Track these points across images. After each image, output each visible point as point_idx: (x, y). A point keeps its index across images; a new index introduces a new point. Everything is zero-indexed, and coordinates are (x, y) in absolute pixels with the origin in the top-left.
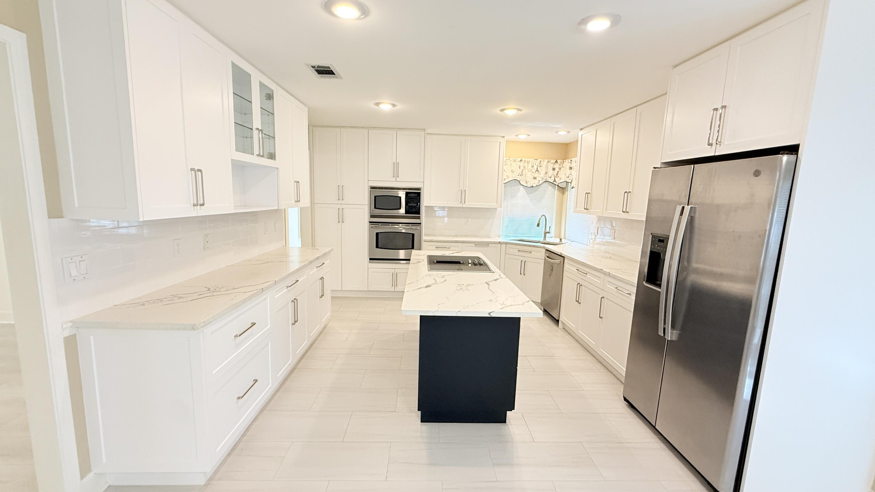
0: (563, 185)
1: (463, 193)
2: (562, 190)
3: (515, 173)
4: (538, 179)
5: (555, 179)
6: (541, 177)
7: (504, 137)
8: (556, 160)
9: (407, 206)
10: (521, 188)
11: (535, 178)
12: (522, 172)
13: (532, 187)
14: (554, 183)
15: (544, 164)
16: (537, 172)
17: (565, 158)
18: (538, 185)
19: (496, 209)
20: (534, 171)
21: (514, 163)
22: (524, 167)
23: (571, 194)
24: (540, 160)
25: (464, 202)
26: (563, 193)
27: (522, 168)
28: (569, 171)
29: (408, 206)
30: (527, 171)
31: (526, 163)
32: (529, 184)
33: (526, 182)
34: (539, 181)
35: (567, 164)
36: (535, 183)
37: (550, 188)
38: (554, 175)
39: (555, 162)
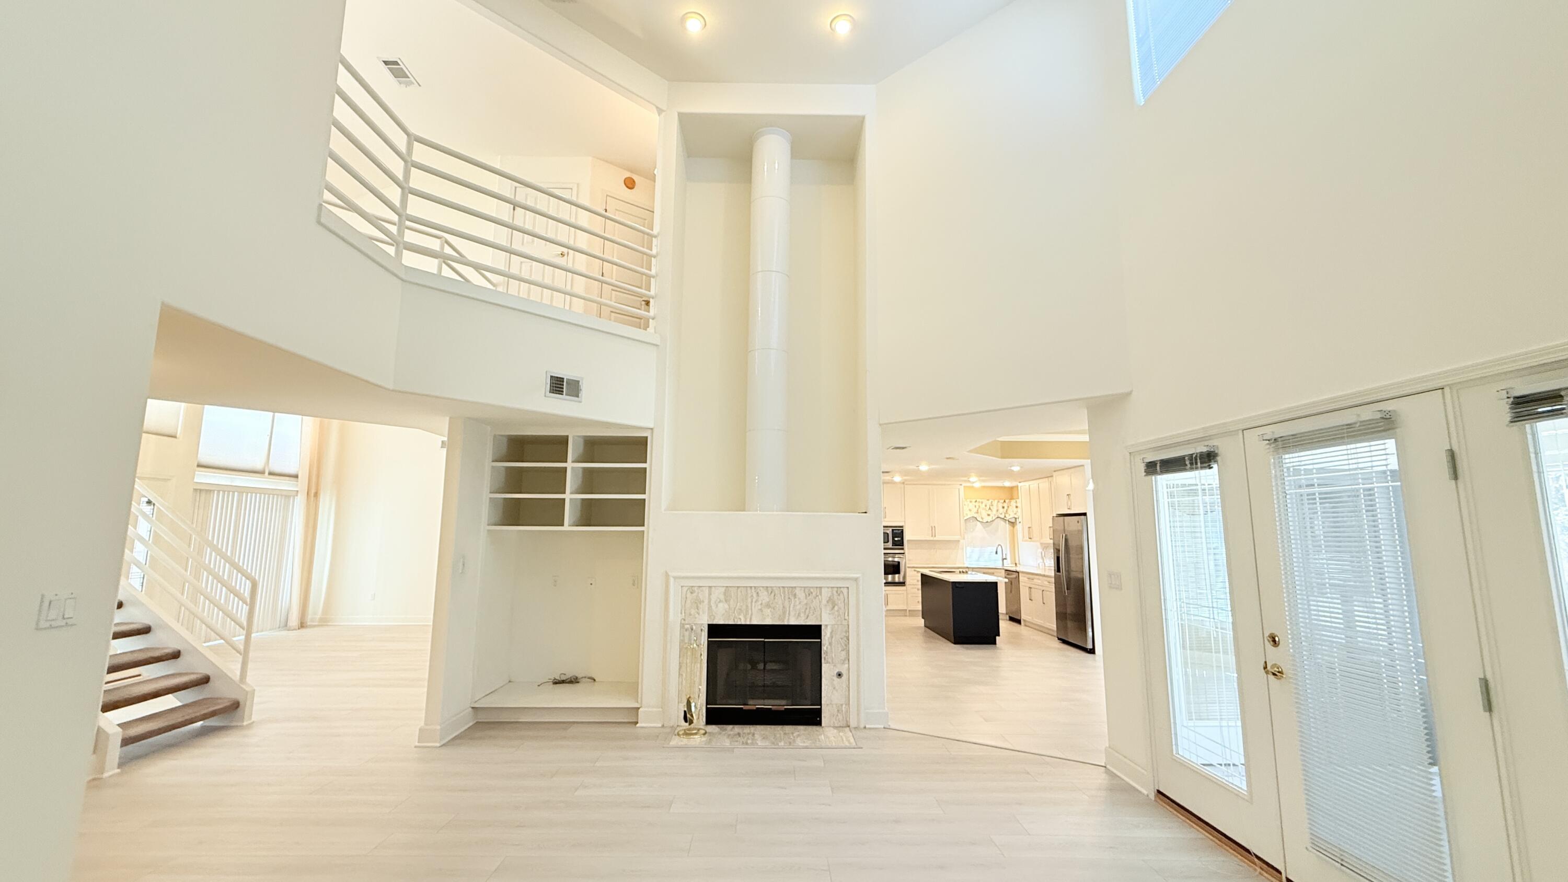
0: (1013, 520)
1: (933, 528)
2: (1013, 524)
3: (972, 512)
4: (991, 515)
5: (1005, 516)
7: (961, 485)
8: (1005, 500)
10: (978, 523)
11: (989, 515)
12: (978, 511)
13: (988, 522)
14: (1005, 519)
15: (995, 503)
16: (990, 510)
17: (1012, 499)
18: (992, 520)
19: (959, 541)
20: (988, 509)
21: (971, 503)
22: (979, 506)
23: (1019, 527)
25: (934, 536)
26: (1014, 527)
27: (977, 507)
28: (1015, 509)
29: (894, 540)
30: (981, 510)
31: (980, 503)
32: (984, 520)
33: (982, 518)
34: (993, 517)
35: (1013, 503)
36: (989, 519)
37: (1002, 522)
38: (1004, 513)
39: (1004, 502)
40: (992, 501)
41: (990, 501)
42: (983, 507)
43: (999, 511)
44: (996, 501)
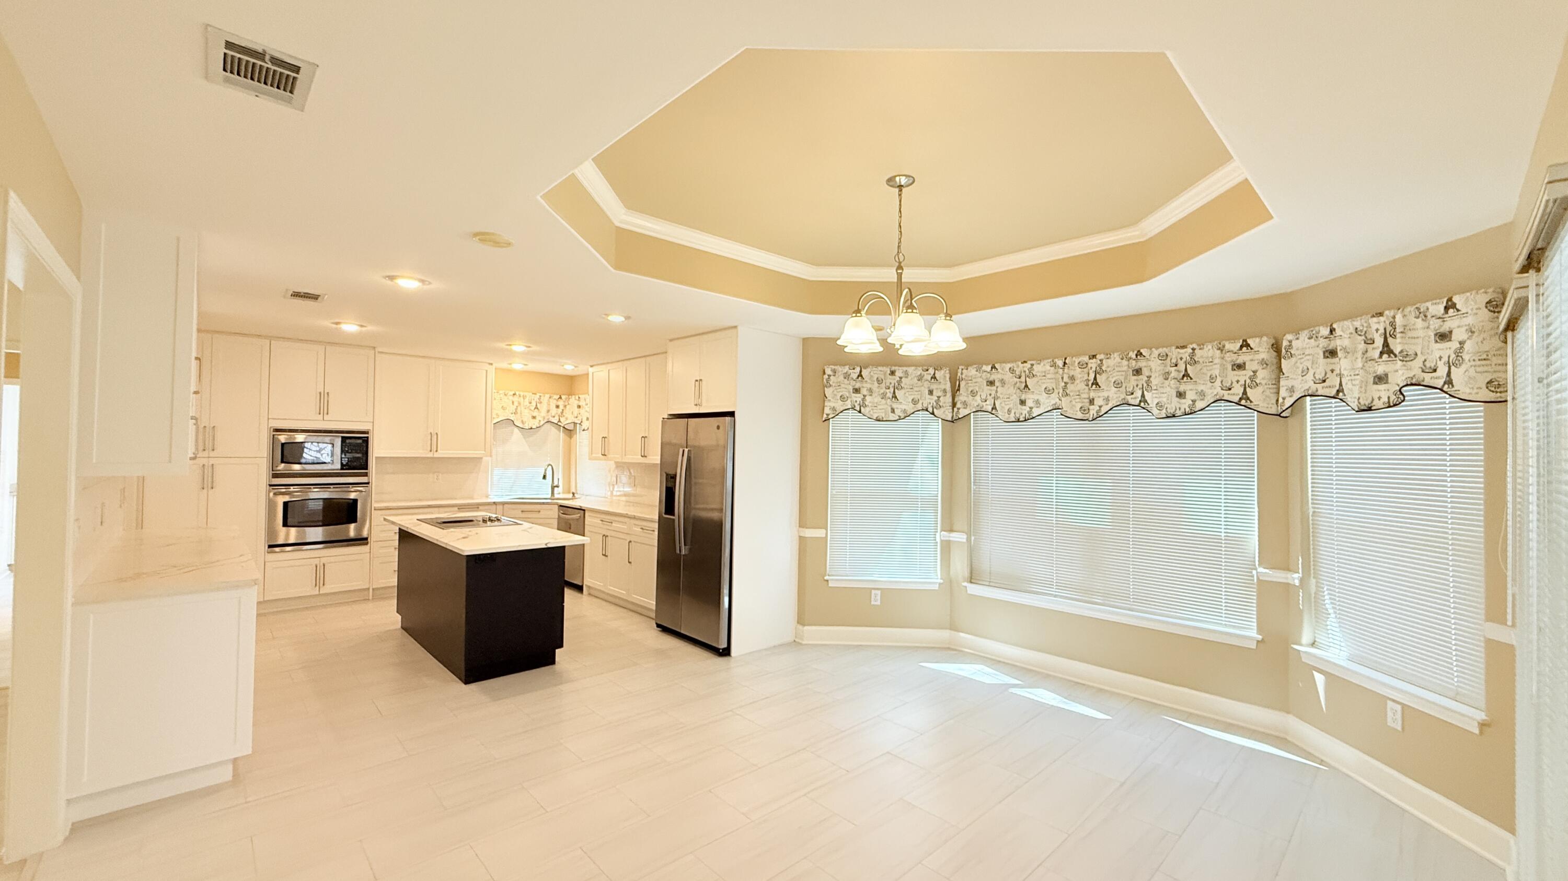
0: (571, 427)
1: (433, 437)
2: (570, 432)
3: (507, 411)
4: (538, 418)
5: (559, 419)
6: (541, 415)
7: (492, 364)
8: (560, 396)
9: (344, 458)
10: (516, 430)
11: (534, 417)
12: (516, 409)
13: (531, 428)
14: (559, 424)
15: (545, 399)
17: (570, 394)
18: (538, 426)
19: (481, 458)
20: (532, 408)
21: (506, 397)
22: (519, 403)
23: (580, 438)
24: (540, 394)
25: (435, 450)
26: (571, 437)
27: (516, 404)
28: (576, 411)
29: (346, 457)
30: (523, 408)
31: (522, 398)
32: (526, 425)
33: (522, 422)
34: (540, 421)
35: (573, 401)
36: (534, 423)
37: (554, 430)
38: (558, 414)
40: (540, 396)
41: (538, 395)
42: (525, 404)
43: (550, 412)
44: (546, 395)
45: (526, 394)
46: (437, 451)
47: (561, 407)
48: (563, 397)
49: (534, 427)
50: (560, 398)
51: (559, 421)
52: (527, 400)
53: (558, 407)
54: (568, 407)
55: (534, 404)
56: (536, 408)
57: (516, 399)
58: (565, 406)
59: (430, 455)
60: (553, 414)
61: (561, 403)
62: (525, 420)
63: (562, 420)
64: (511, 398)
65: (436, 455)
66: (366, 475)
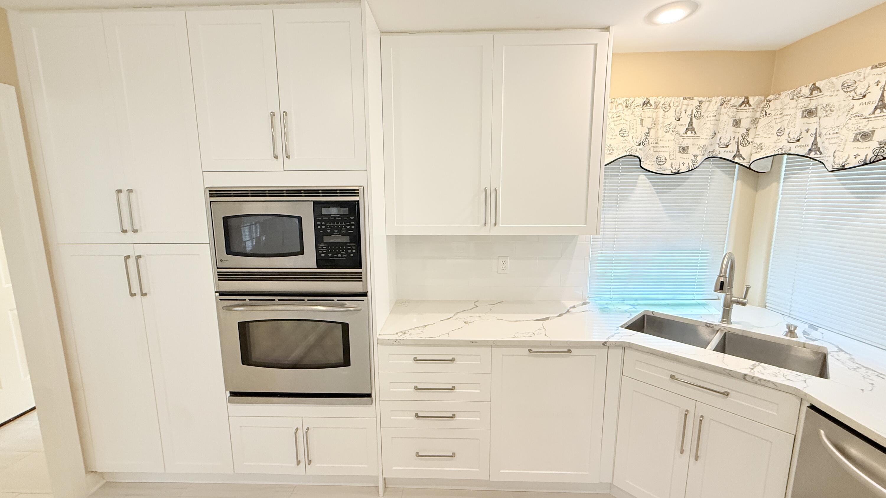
0: (765, 165)
1: (490, 199)
2: (757, 177)
3: (630, 138)
4: (693, 151)
5: (738, 150)
6: (700, 145)
8: (747, 98)
9: (322, 245)
11: (684, 150)
12: (647, 135)
15: (710, 109)
16: (689, 132)
18: (691, 167)
20: (682, 130)
21: (628, 112)
24: (700, 99)
25: (493, 222)
26: (757, 186)
27: (648, 123)
29: (325, 243)
30: (661, 132)
31: (661, 112)
32: (667, 166)
33: (659, 161)
34: (696, 156)
38: (736, 140)
39: (743, 103)
40: (701, 102)
41: (696, 99)
42: (668, 122)
43: (718, 136)
44: (714, 100)
45: (668, 99)
46: (495, 224)
47: (745, 123)
48: (752, 101)
49: (683, 169)
50: (746, 102)
51: (738, 154)
52: (671, 114)
53: (737, 123)
54: (763, 122)
55: (685, 120)
56: (690, 128)
57: (648, 112)
58: (755, 121)
59: (484, 232)
60: (724, 141)
61: (745, 115)
62: (664, 154)
63: (744, 151)
64: (638, 111)
65: (495, 232)
66: (358, 278)
